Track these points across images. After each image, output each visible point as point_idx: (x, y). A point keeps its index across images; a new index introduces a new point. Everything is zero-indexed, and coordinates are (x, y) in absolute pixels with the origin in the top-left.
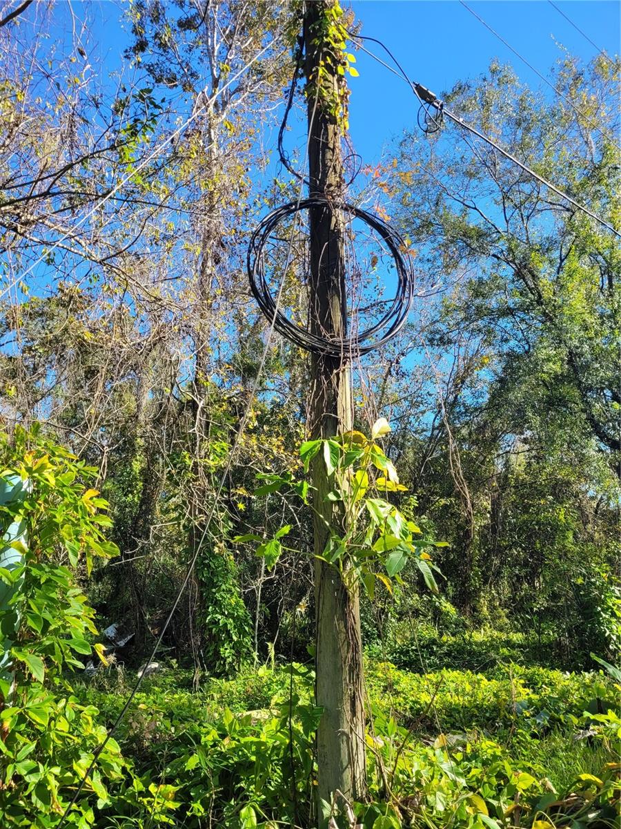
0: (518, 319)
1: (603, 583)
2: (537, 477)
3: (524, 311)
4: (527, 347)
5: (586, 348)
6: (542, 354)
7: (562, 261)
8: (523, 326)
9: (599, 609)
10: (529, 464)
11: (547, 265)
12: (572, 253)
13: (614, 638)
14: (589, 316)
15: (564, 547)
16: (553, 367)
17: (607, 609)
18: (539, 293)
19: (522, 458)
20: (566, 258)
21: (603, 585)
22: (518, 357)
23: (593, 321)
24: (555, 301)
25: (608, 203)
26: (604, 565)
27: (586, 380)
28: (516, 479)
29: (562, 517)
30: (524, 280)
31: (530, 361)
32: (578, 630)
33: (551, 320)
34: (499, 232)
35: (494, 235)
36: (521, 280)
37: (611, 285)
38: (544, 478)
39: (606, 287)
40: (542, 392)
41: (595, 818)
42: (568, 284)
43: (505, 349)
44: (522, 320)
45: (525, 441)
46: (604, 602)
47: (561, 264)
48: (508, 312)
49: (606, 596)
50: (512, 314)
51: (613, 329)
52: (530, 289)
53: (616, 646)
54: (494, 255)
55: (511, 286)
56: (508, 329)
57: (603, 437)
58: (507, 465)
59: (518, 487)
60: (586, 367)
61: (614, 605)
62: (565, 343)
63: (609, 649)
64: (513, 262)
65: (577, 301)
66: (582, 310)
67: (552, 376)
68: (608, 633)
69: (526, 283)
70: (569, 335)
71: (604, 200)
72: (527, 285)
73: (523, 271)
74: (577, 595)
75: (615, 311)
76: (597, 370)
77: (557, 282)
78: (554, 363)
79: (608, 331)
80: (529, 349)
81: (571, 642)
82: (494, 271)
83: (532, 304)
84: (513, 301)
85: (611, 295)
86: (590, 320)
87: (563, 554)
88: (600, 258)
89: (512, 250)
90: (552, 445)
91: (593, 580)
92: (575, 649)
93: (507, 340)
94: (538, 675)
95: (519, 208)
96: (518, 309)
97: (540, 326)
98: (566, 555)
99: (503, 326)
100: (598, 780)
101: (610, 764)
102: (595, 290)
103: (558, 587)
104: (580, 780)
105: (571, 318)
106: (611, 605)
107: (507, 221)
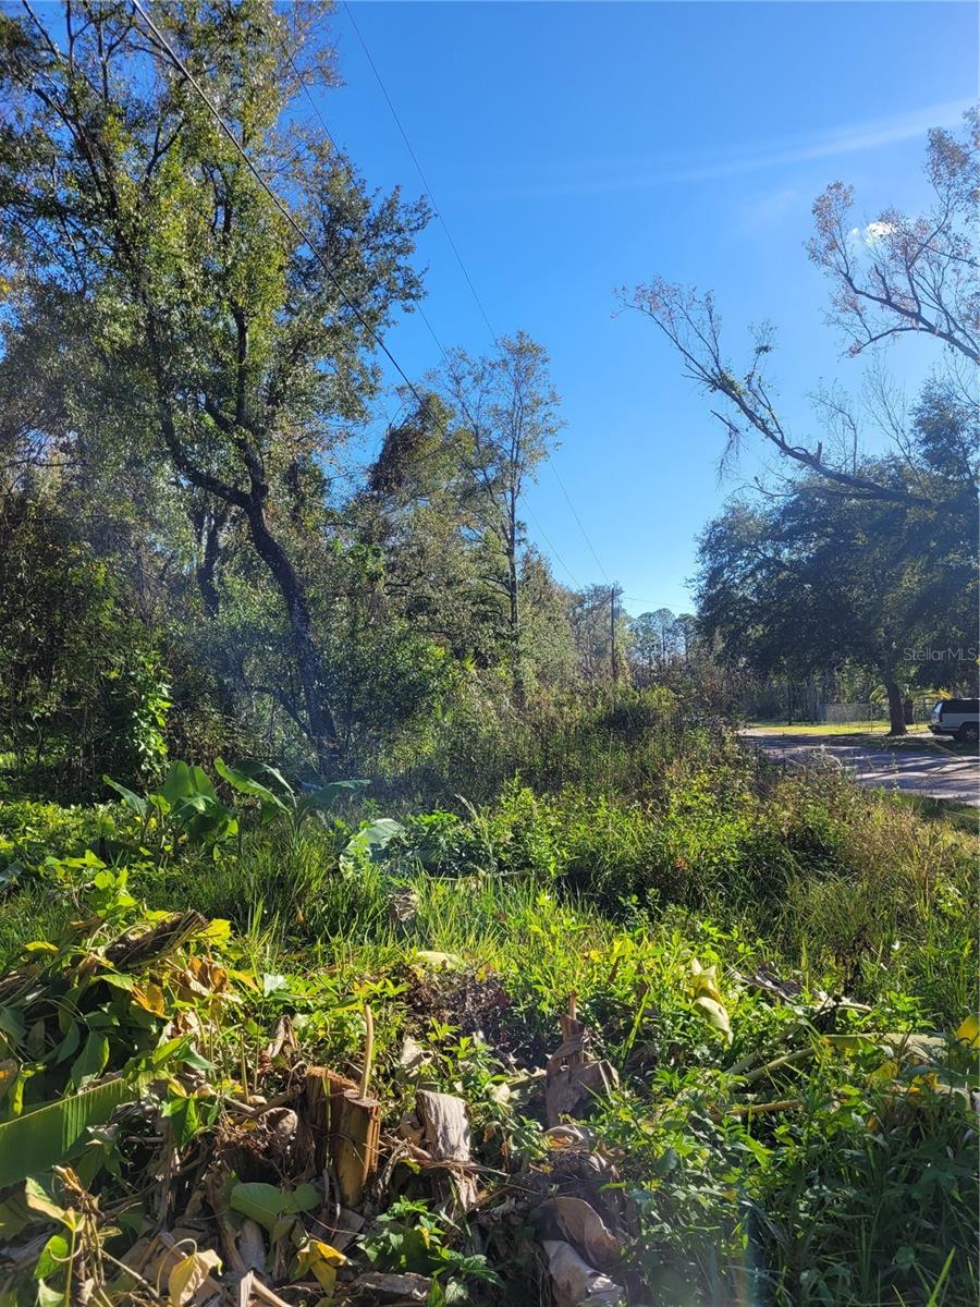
0: (71, 230)
1: (147, 678)
2: (77, 510)
3: (82, 217)
4: (80, 286)
5: (176, 316)
6: (105, 304)
7: (158, 154)
8: (80, 246)
9: (136, 714)
10: (68, 487)
11: (132, 150)
12: (176, 146)
13: (151, 753)
14: (187, 264)
15: (98, 622)
16: (121, 332)
17: (147, 715)
18: (113, 194)
19: (55, 476)
20: (164, 151)
21: (146, 681)
22: (62, 297)
23: (193, 275)
24: (137, 220)
25: (240, 86)
26: (153, 652)
27: (170, 369)
28: (40, 510)
29: (100, 577)
30: (90, 162)
31: (82, 311)
32: (100, 745)
33: (127, 250)
34: (53, 51)
35: (44, 54)
36: (85, 162)
37: (227, 227)
38: (88, 513)
39: (220, 226)
40: (96, 369)
41: (35, 1000)
42: (162, 199)
43: (42, 274)
44: (79, 235)
45: (65, 448)
46: (144, 705)
47: (155, 157)
48: (51, 209)
49: (148, 697)
50: (60, 215)
51: (221, 298)
52: (99, 183)
53: (151, 765)
54: (39, 92)
55: (67, 165)
56: (50, 240)
57: (181, 463)
58: (28, 482)
59: (41, 523)
60: (172, 348)
61: (157, 709)
62: (144, 297)
63: (140, 770)
64: (74, 119)
65: (172, 231)
66: (179, 251)
67: (116, 346)
68: (143, 747)
69: (93, 169)
70: (152, 286)
71: (237, 80)
72: (95, 174)
73: (89, 145)
74: (106, 695)
75: (228, 270)
76: (188, 357)
77: (145, 186)
78: (123, 326)
79: (213, 299)
80: (84, 289)
81: (86, 764)
82: (38, 123)
83: (97, 211)
84: (65, 193)
85: (225, 242)
86: (189, 272)
87: (94, 634)
88: (217, 174)
89: (73, 96)
90: (102, 461)
91: (132, 673)
92: (91, 773)
93: (44, 261)
94: (22, 813)
95: (97, 22)
96: (73, 212)
97: (109, 254)
98: (98, 635)
99: (42, 232)
100: (53, 947)
101: (75, 923)
102: (203, 226)
103: (78, 682)
104: (26, 952)
105: (160, 260)
106: (153, 709)
107: (72, 39)
